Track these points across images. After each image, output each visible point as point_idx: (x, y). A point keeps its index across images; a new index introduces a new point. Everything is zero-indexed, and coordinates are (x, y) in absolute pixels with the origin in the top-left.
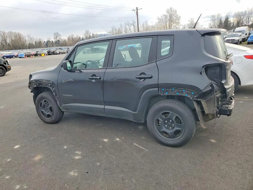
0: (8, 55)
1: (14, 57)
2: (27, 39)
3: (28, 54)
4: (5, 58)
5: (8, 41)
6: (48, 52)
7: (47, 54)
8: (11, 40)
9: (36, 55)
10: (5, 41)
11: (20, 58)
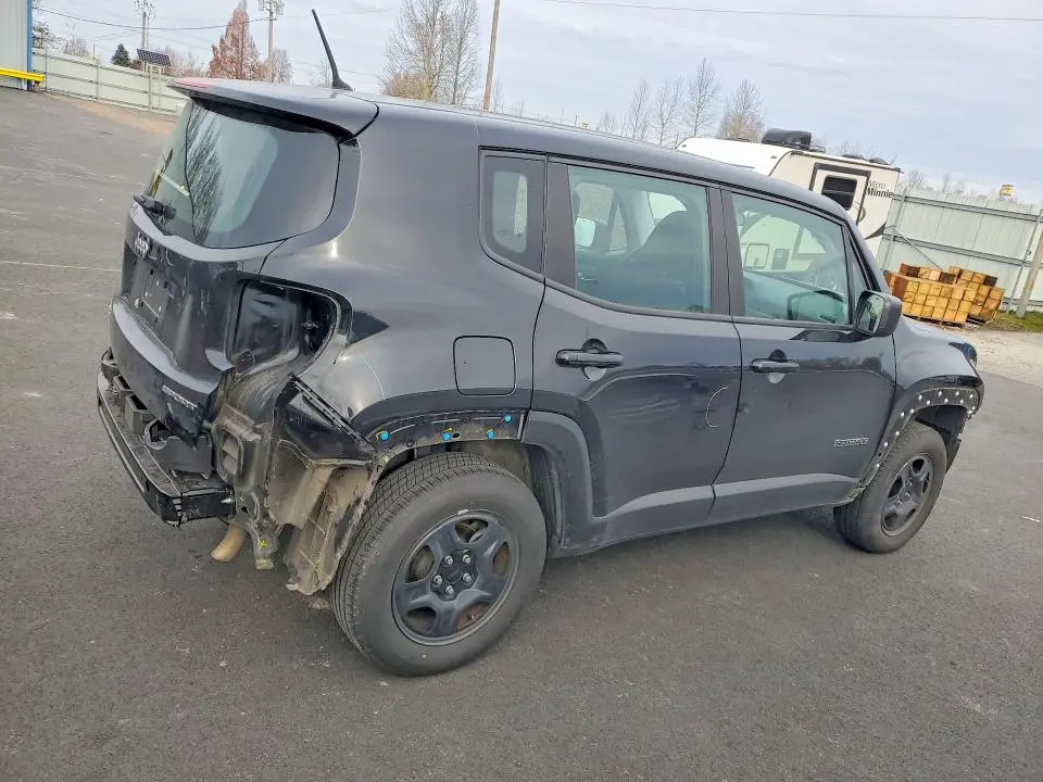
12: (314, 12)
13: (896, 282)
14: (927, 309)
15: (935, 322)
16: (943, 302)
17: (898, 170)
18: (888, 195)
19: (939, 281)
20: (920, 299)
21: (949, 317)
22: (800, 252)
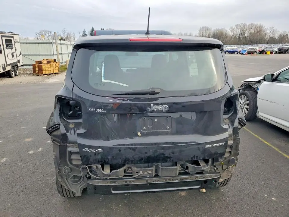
0: (230, 50)
1: (236, 53)
2: (268, 31)
3: (252, 50)
4: (227, 53)
5: (246, 34)
6: (278, 49)
7: (277, 52)
8: (250, 34)
9: (261, 52)
10: (244, 34)
11: (242, 54)
12: (150, 8)
13: (38, 66)
14: (49, 71)
15: (52, 74)
16: (52, 68)
17: (18, 35)
18: (19, 42)
19: (47, 63)
20: (47, 69)
21: (55, 72)
22: (7, 64)
